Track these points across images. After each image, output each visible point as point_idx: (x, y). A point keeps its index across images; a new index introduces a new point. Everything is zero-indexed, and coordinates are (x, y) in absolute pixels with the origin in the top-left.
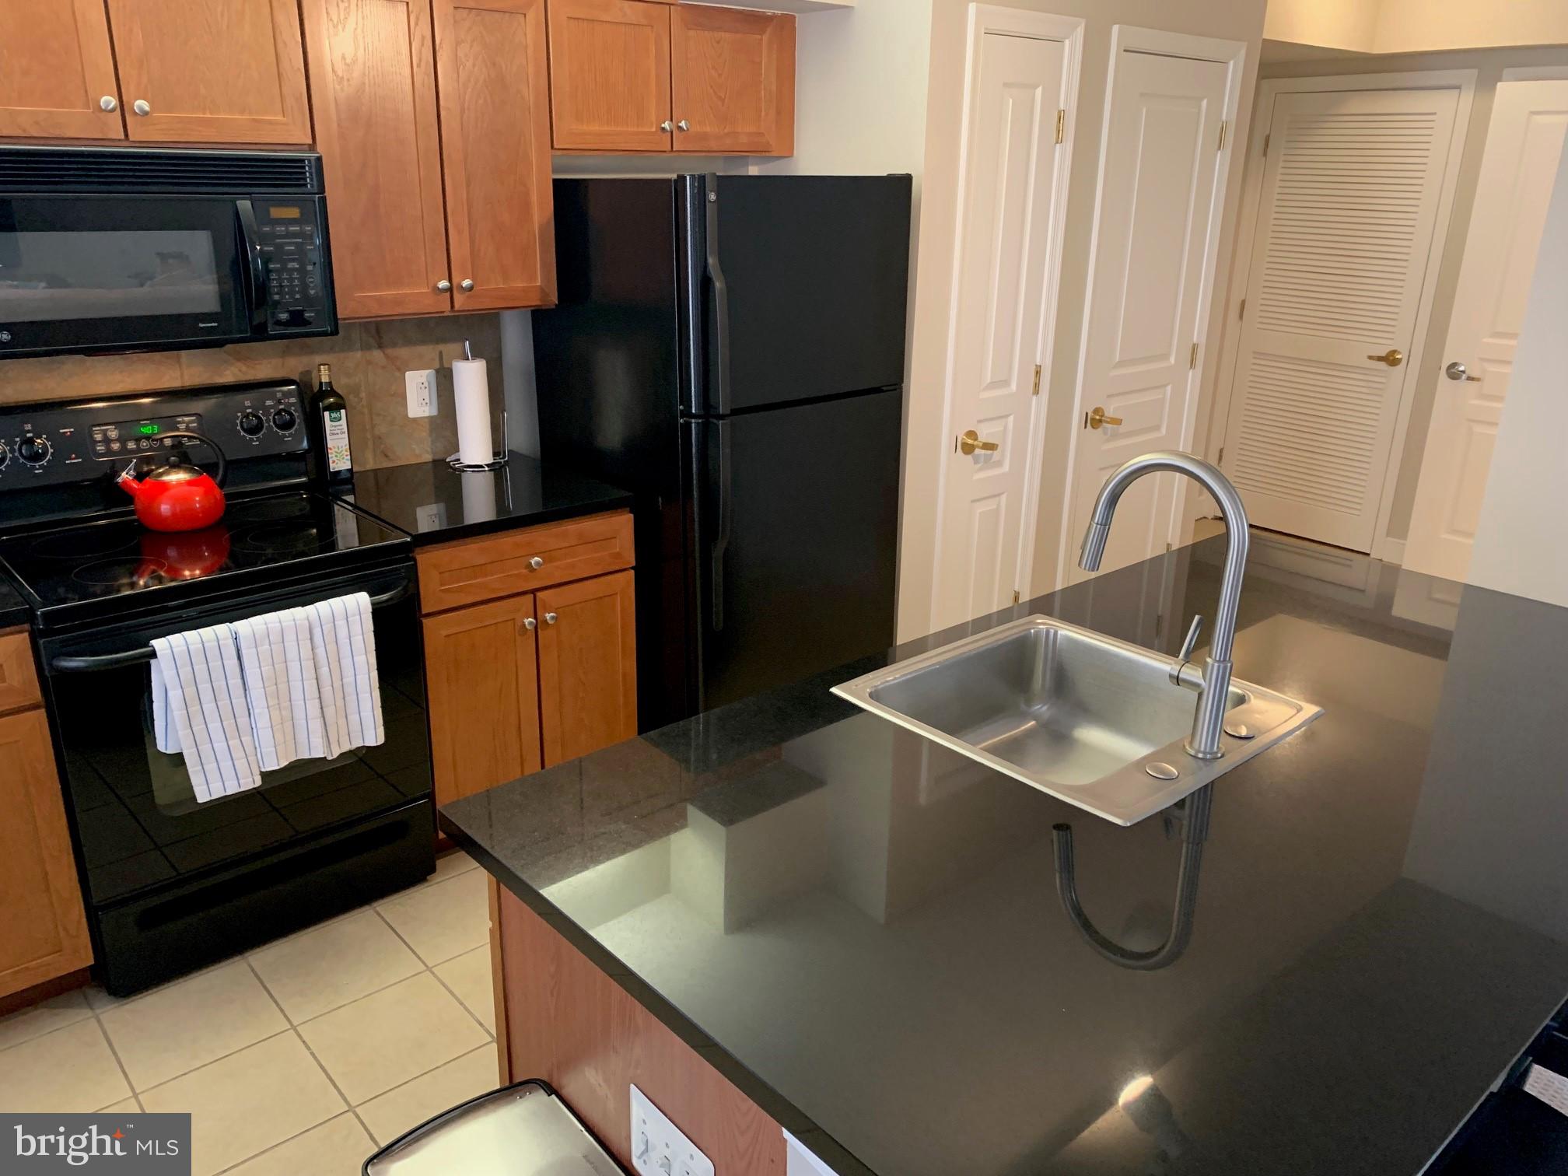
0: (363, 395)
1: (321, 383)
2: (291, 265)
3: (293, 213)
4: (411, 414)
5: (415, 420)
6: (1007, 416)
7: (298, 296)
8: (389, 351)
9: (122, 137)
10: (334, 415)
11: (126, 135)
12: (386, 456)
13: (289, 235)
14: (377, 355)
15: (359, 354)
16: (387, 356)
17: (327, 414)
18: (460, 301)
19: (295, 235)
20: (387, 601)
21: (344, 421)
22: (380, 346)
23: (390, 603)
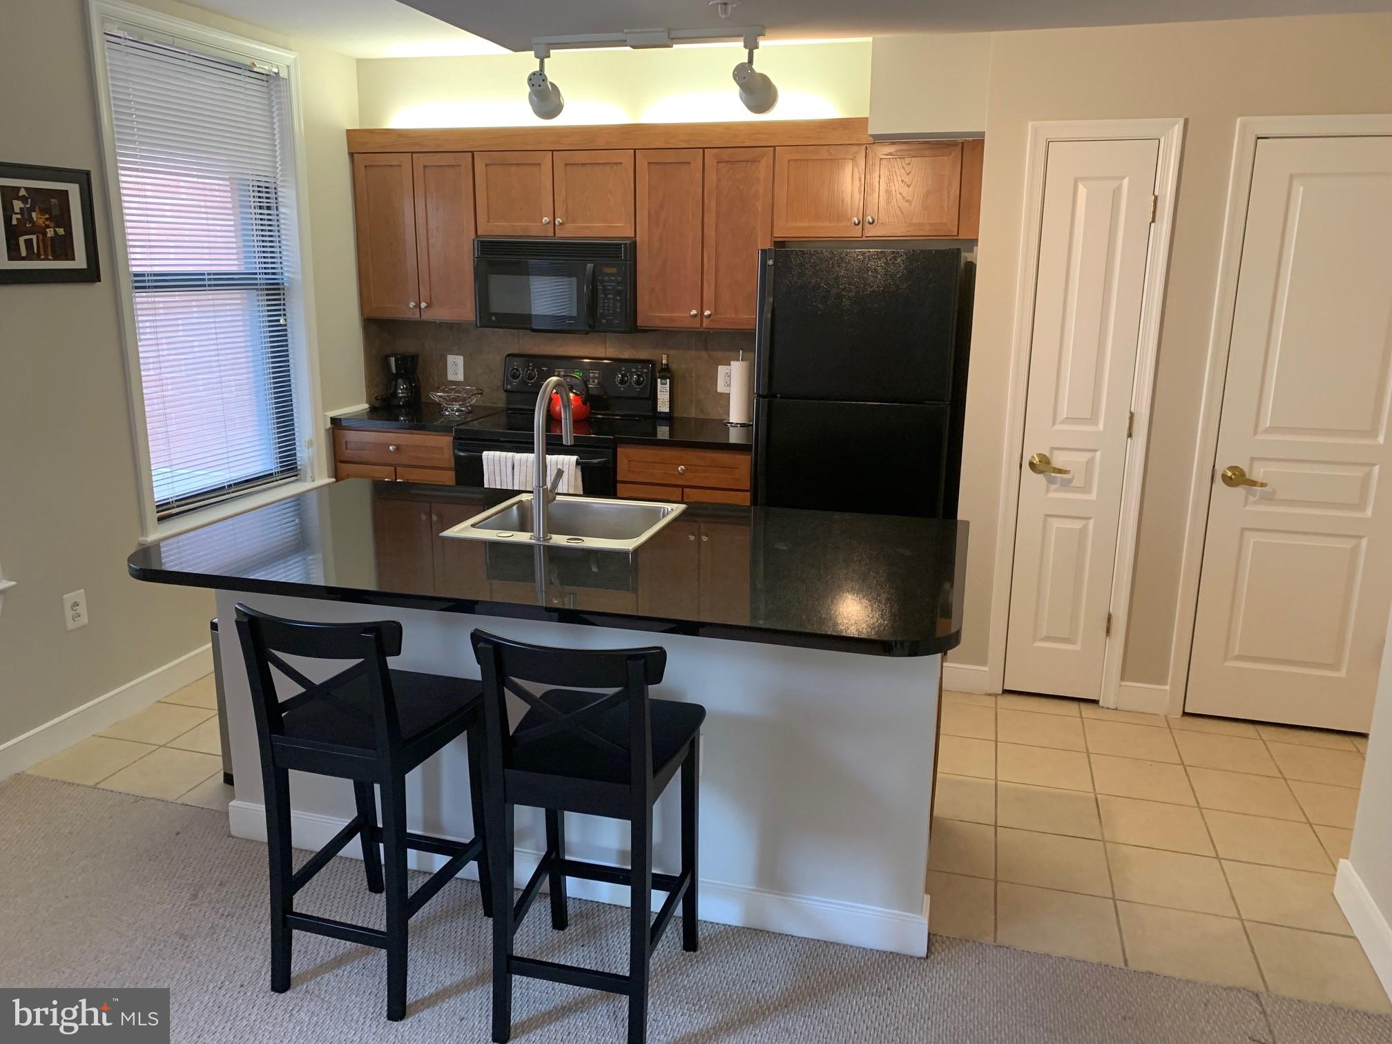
0: (694, 375)
1: (662, 364)
2: (609, 296)
3: (614, 270)
4: (719, 390)
5: (721, 394)
6: (1096, 451)
7: (611, 312)
8: (710, 352)
9: (552, 235)
10: (663, 381)
11: (555, 234)
12: (702, 411)
13: (610, 281)
14: (704, 354)
15: (694, 353)
16: (709, 355)
17: (659, 380)
18: (706, 323)
19: (612, 281)
20: (597, 463)
21: (668, 386)
22: (706, 349)
23: (597, 465)
